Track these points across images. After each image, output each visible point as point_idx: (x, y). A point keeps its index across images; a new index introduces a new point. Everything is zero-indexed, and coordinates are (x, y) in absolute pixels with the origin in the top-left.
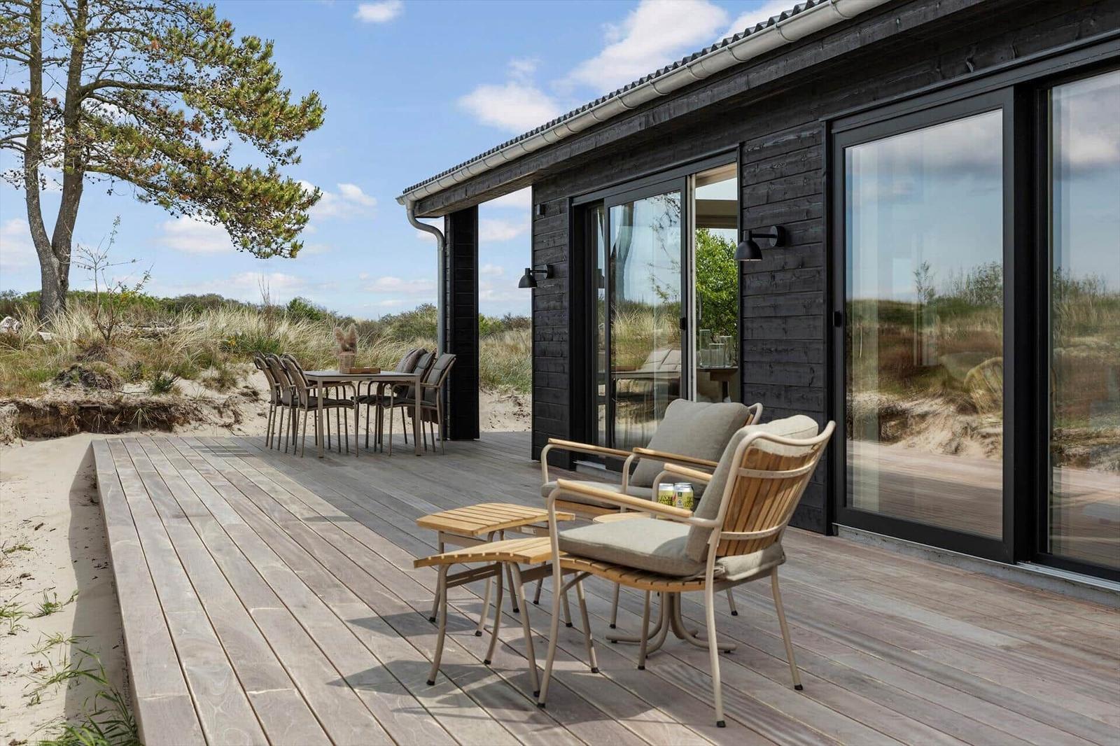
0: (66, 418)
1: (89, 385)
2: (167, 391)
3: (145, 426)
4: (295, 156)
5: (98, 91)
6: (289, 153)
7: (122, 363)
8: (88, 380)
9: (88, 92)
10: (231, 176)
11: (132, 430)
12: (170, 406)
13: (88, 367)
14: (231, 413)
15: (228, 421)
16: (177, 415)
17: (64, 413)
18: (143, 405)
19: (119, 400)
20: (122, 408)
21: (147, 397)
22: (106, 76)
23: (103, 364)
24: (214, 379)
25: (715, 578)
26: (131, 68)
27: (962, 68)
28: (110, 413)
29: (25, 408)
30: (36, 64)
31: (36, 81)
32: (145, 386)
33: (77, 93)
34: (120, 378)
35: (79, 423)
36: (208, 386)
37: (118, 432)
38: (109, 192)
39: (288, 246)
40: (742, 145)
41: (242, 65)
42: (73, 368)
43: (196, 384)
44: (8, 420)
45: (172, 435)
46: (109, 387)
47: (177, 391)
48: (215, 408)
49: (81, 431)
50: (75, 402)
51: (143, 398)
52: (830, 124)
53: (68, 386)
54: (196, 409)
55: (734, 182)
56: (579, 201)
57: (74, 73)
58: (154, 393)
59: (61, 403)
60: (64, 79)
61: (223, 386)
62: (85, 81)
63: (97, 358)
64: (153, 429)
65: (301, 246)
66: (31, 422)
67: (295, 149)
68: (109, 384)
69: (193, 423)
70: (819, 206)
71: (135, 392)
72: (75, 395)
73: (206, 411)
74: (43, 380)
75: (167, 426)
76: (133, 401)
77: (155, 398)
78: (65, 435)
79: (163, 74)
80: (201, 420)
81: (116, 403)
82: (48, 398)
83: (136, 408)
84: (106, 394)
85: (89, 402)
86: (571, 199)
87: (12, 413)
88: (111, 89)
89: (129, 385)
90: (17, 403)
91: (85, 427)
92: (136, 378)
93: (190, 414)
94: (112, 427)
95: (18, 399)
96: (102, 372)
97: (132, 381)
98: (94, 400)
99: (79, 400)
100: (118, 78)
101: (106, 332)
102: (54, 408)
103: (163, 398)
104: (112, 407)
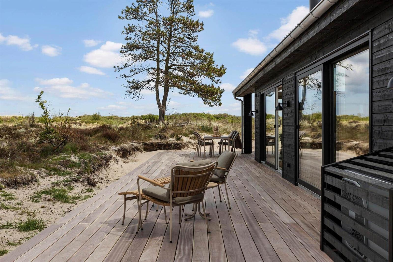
0: (155, 146)
1: (161, 138)
2: (179, 140)
3: (174, 148)
4: (219, 81)
5: (172, 67)
6: (218, 80)
7: (170, 133)
8: (161, 137)
9: (170, 67)
10: (201, 87)
11: (171, 149)
12: (180, 144)
13: (161, 134)
14: (196, 146)
15: (195, 147)
16: (182, 146)
17: (155, 145)
18: (173, 143)
19: (168, 142)
20: (168, 144)
21: (174, 141)
22: (173, 63)
23: (165, 133)
24: (193, 137)
25: (172, 203)
26: (179, 62)
27: (314, 59)
28: (165, 145)
29: (145, 144)
30: (158, 61)
31: (158, 65)
32: (175, 139)
33: (167, 68)
34: (168, 137)
35: (158, 148)
36: (191, 139)
37: (167, 150)
38: (173, 92)
39: (218, 103)
40: (283, 79)
41: (206, 59)
42: (158, 134)
43: (188, 138)
44: (142, 147)
45: (180, 151)
46: (166, 139)
47: (182, 140)
48: (192, 144)
49: (159, 149)
50: (157, 143)
51: (173, 142)
52: (295, 74)
53: (156, 139)
54: (187, 144)
55: (282, 90)
56: (262, 93)
57: (167, 63)
58: (176, 141)
59: (154, 143)
60: (165, 65)
61: (195, 139)
62: (169, 65)
63: (164, 132)
64: (176, 149)
65: (222, 103)
66: (147, 147)
67: (219, 80)
68: (166, 138)
69: (186, 148)
70: (293, 96)
71: (172, 140)
72: (158, 141)
73: (189, 145)
74: (151, 137)
75: (179, 148)
76: (171, 142)
77: (176, 142)
78: (155, 150)
79: (186, 62)
80: (188, 147)
81: (167, 143)
82: (151, 141)
83: (171, 144)
84: (165, 141)
85: (160, 142)
86: (260, 93)
87: (142, 145)
88: (176, 67)
89: (171, 138)
90: (144, 143)
91: (160, 148)
92: (172, 137)
93: (185, 146)
94: (166, 149)
95: (144, 142)
96: (164, 135)
97: (172, 138)
98: (162, 142)
99: (158, 142)
100: (177, 64)
101: (166, 126)
102: (152, 144)
103: (178, 142)
104: (166, 144)
